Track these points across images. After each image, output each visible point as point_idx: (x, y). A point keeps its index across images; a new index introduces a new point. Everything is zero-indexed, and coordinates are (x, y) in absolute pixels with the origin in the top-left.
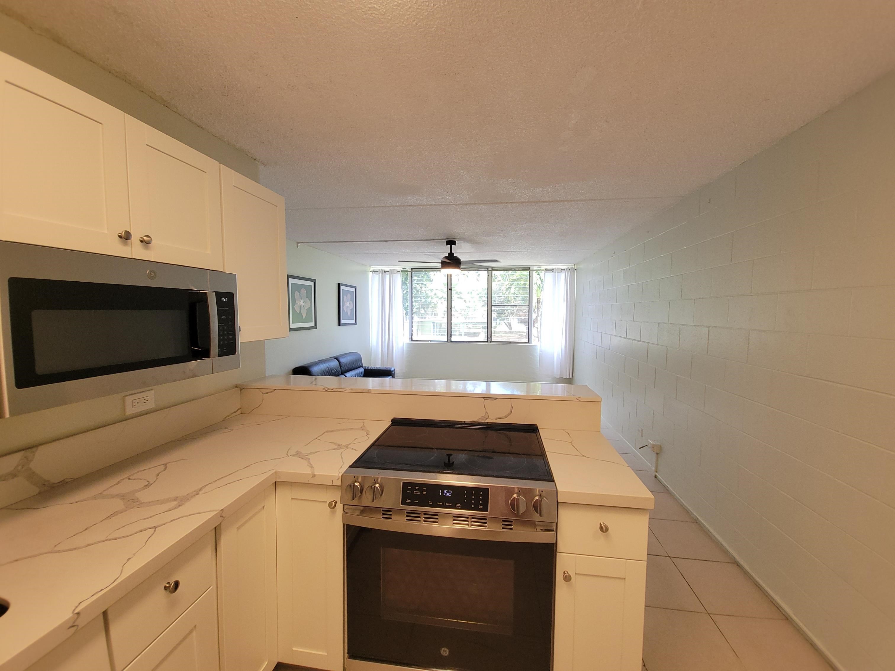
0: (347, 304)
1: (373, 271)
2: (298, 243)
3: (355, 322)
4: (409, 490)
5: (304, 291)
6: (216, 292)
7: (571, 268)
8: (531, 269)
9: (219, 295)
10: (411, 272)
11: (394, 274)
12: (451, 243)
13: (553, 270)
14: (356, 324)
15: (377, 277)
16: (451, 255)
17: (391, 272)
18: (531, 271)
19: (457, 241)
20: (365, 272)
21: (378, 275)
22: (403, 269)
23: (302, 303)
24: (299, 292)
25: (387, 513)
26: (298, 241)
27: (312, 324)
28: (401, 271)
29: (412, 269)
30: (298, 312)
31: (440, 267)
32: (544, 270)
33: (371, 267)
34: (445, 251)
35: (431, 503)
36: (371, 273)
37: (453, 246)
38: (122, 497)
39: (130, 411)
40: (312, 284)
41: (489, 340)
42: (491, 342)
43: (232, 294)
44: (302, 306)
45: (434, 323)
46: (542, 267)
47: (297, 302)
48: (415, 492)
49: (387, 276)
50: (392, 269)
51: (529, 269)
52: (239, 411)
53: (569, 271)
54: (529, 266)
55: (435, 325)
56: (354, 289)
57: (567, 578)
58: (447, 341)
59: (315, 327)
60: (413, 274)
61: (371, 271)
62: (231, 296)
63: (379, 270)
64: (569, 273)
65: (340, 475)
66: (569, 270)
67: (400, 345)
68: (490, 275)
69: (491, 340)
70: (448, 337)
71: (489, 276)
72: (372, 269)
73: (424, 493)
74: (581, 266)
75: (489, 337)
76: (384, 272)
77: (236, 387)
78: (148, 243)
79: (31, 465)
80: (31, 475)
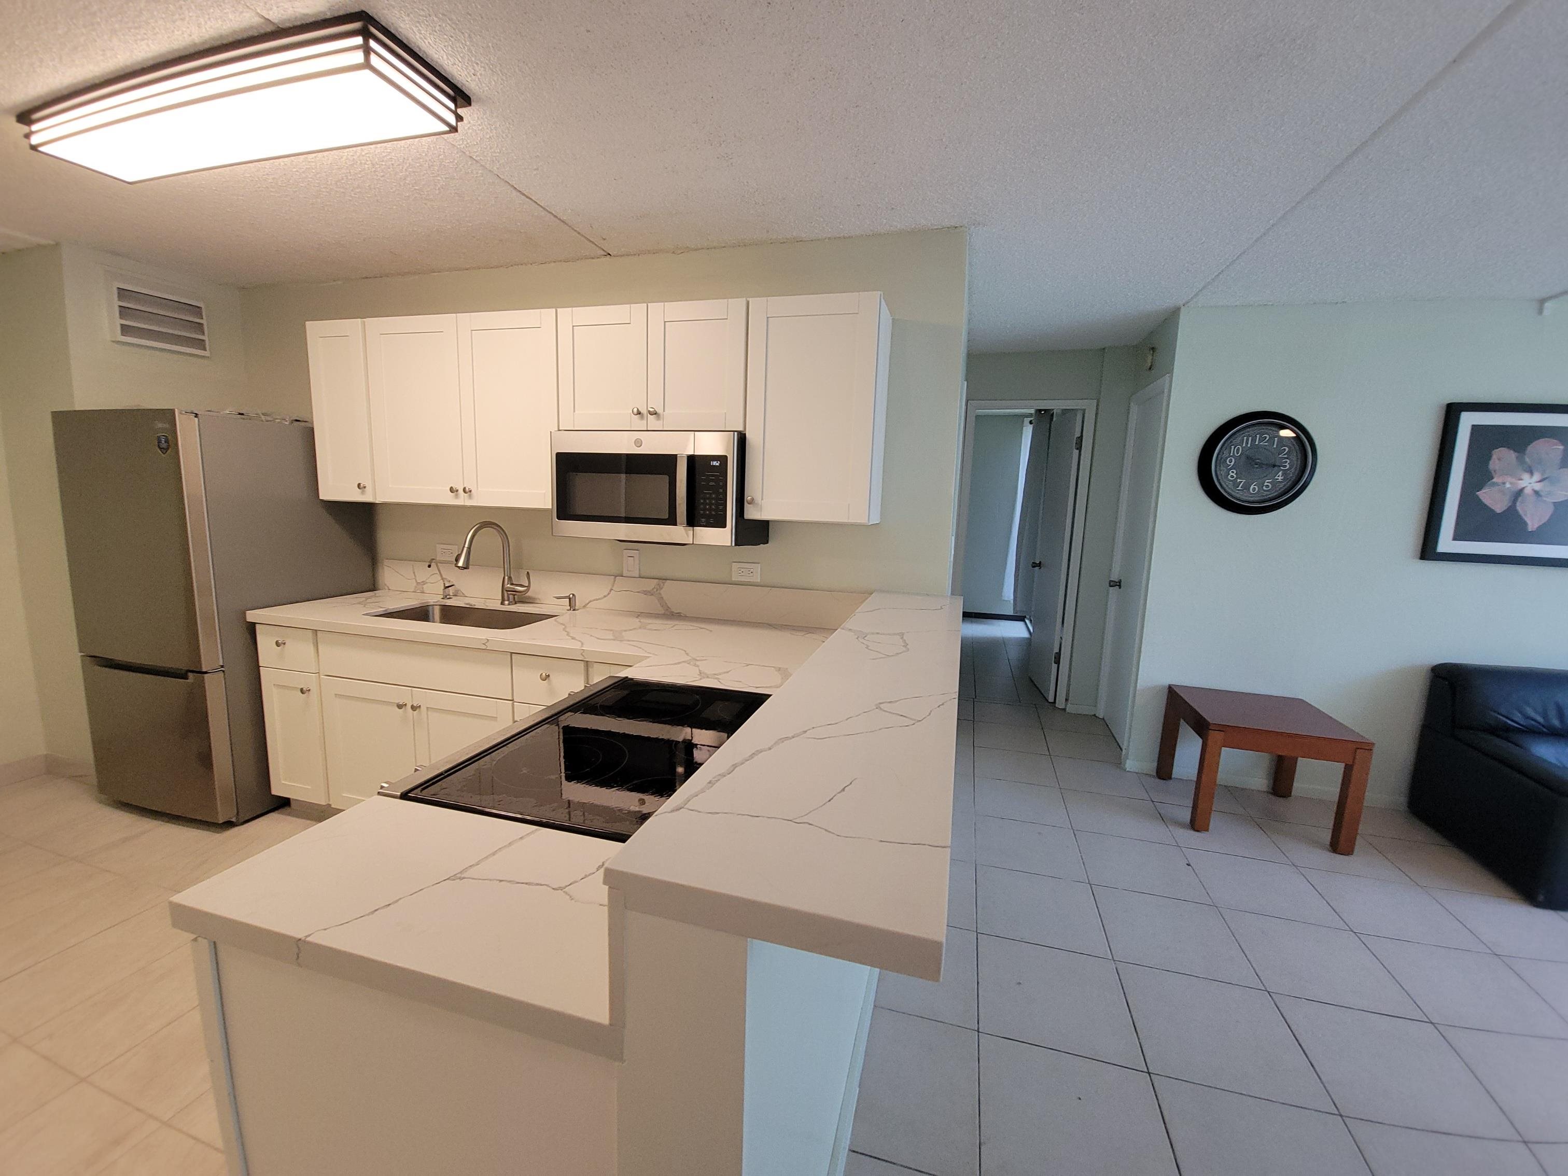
2: (1542, 301)
39: (735, 577)
78: (657, 414)
79: (662, 592)
80: (661, 599)
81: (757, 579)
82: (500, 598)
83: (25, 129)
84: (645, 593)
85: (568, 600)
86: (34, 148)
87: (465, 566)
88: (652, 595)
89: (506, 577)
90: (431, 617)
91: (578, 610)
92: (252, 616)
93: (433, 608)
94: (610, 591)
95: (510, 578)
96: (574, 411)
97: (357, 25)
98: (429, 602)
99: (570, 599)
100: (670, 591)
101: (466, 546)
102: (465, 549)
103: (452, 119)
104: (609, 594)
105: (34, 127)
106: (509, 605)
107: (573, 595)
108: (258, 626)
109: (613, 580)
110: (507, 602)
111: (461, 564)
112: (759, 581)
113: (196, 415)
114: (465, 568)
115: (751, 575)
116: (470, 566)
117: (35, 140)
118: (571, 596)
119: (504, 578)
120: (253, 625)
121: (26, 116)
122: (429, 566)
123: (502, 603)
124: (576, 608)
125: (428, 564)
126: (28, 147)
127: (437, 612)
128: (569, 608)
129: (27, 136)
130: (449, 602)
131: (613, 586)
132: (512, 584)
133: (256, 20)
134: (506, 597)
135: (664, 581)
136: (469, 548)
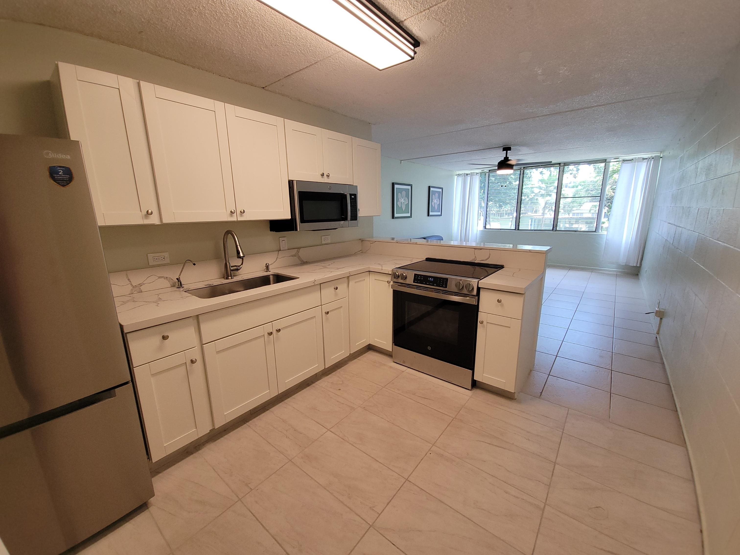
0: (435, 201)
1: (458, 175)
2: (401, 161)
3: (440, 214)
4: (417, 277)
5: (404, 193)
6: (350, 194)
7: (655, 156)
8: (607, 161)
9: (351, 195)
10: (488, 173)
11: (474, 176)
12: (507, 149)
13: (633, 160)
14: (441, 216)
15: (460, 179)
16: (506, 159)
17: (472, 174)
18: (607, 163)
19: (512, 147)
20: (451, 177)
21: (461, 178)
22: (482, 171)
23: (402, 201)
24: (401, 194)
25: (409, 285)
26: (401, 160)
27: (409, 215)
28: (479, 173)
29: (489, 170)
30: (400, 207)
31: (497, 169)
32: (621, 161)
33: (457, 171)
34: (501, 156)
35: (424, 283)
36: (456, 176)
37: (508, 151)
38: (323, 266)
39: (323, 242)
40: (409, 187)
41: (555, 229)
42: (556, 230)
43: (356, 194)
44: (403, 202)
45: (532, 219)
46: (620, 158)
47: (399, 200)
48: (419, 278)
49: (469, 178)
50: (472, 172)
51: (604, 161)
52: (361, 251)
53: (653, 160)
54: (606, 159)
55: (533, 220)
56: (441, 190)
57: (482, 323)
58: (515, 229)
59: (411, 217)
60: (490, 175)
61: (456, 175)
62: (355, 195)
63: (463, 173)
64: (652, 162)
65: (391, 270)
66: (653, 158)
67: (475, 232)
68: (561, 170)
69: (556, 228)
70: (516, 226)
71: (560, 172)
72: (458, 173)
73: (422, 279)
74: (666, 154)
75: (555, 226)
76: (466, 175)
77: (360, 240)
78: (329, 176)
79: (299, 254)
80: (299, 257)
81: (329, 241)
84: (292, 256)
88: (295, 256)
94: (278, 257)
95: (229, 263)
100: (303, 253)
104: (276, 260)
108: (131, 335)
109: (277, 253)
110: (230, 278)
120: (126, 336)
135: (300, 249)
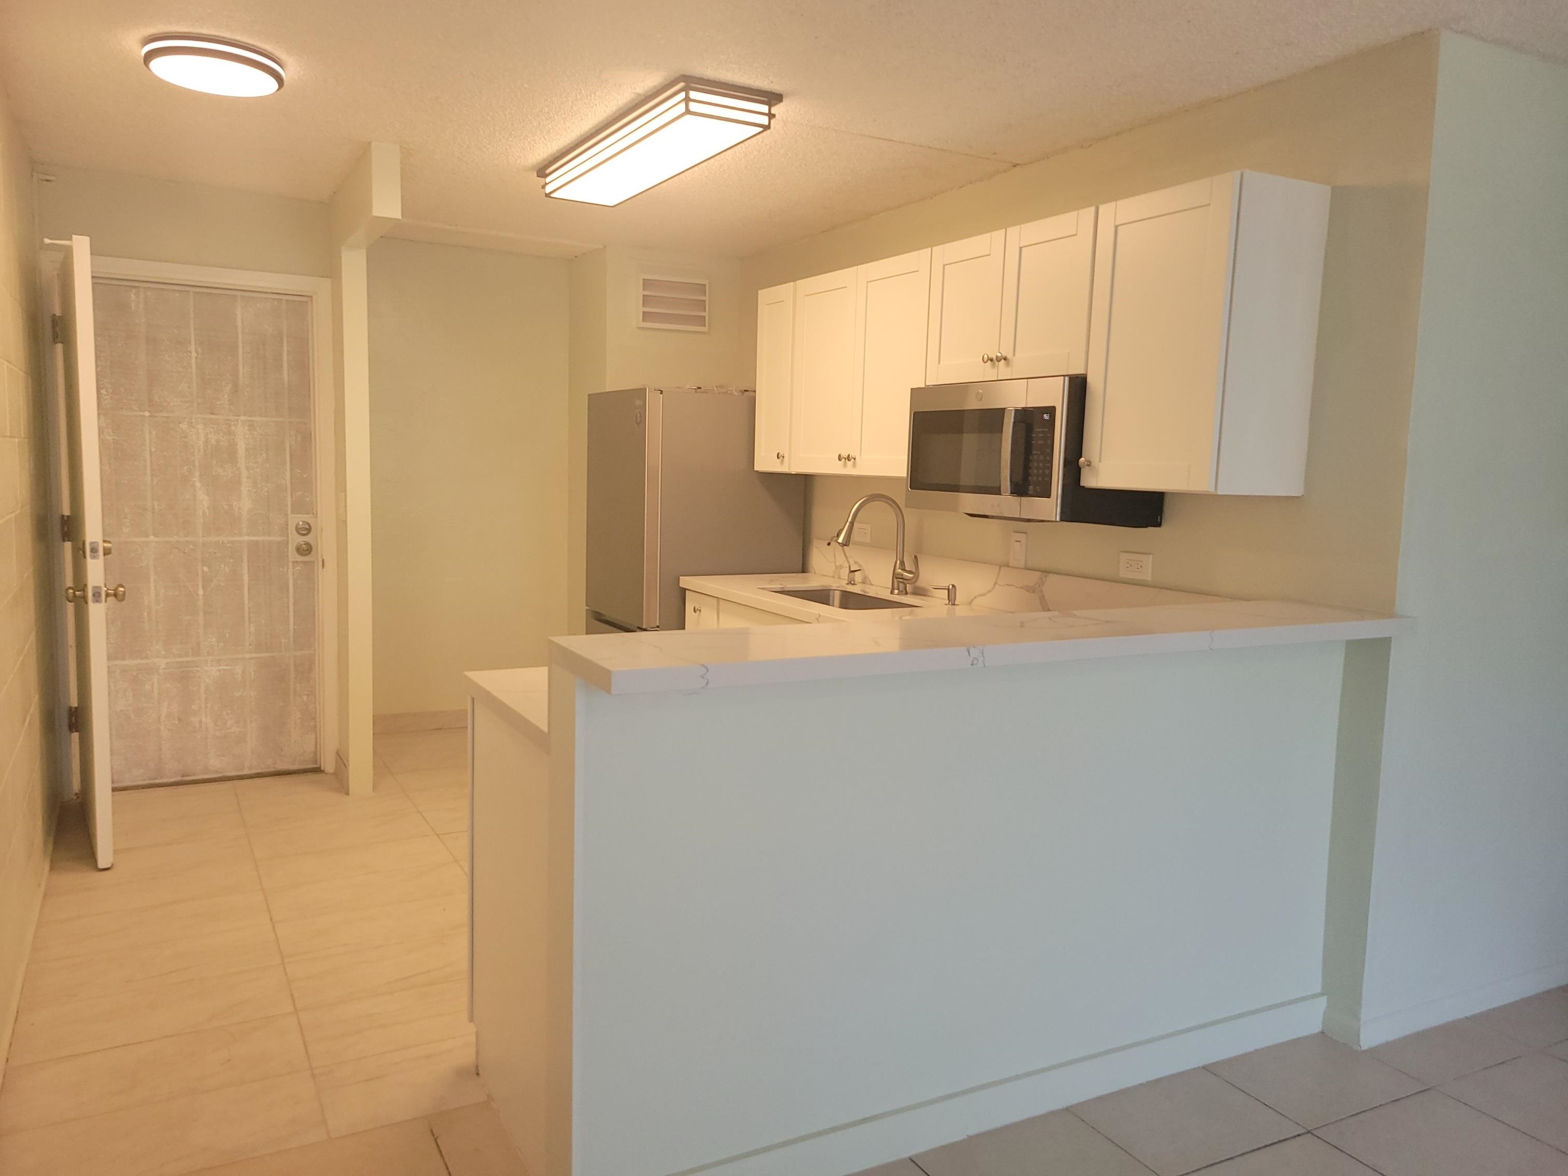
79: (1044, 588)
81: (1147, 576)
82: (891, 587)
83: (542, 181)
84: (1027, 588)
85: (947, 591)
86: (548, 195)
87: (844, 543)
89: (898, 562)
90: (831, 602)
91: (958, 605)
92: (685, 582)
93: (834, 592)
94: (995, 585)
95: (902, 563)
96: (939, 363)
97: (682, 85)
98: (831, 586)
99: (949, 590)
101: (849, 520)
102: (848, 523)
103: (764, 120)
104: (993, 588)
105: (548, 179)
106: (898, 594)
107: (953, 586)
108: (687, 591)
109: (998, 569)
110: (896, 591)
111: (840, 540)
112: (1150, 579)
113: (662, 392)
114: (844, 545)
115: (1141, 569)
116: (850, 545)
117: (548, 189)
118: (951, 587)
119: (896, 562)
120: (684, 591)
121: (542, 172)
122: (829, 544)
123: (892, 593)
124: (956, 603)
125: (827, 542)
126: (544, 195)
127: (837, 597)
128: (947, 602)
129: (543, 187)
130: (851, 589)
131: (997, 578)
132: (904, 570)
133: (633, 96)
134: (896, 586)
135: (1047, 574)
136: (852, 523)
